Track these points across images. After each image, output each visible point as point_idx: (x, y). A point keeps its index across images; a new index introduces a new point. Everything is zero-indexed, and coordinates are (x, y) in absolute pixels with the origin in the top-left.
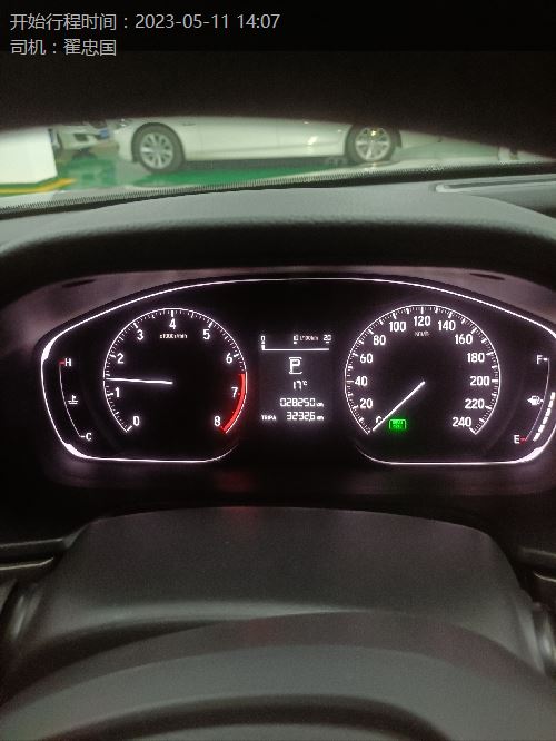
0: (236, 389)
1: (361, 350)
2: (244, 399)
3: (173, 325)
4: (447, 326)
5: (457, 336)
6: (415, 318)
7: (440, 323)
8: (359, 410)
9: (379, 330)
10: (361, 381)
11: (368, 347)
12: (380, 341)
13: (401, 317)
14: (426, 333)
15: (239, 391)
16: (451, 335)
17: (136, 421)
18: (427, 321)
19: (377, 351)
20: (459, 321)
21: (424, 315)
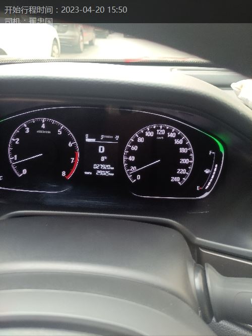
0: (73, 159)
2: (77, 163)
3: (43, 126)
4: (172, 135)
5: (175, 140)
6: (158, 131)
7: (169, 133)
11: (135, 143)
12: (141, 140)
13: (151, 130)
14: (162, 138)
15: (75, 160)
17: (25, 171)
18: (163, 132)
19: (139, 144)
20: (177, 133)
21: (162, 129)
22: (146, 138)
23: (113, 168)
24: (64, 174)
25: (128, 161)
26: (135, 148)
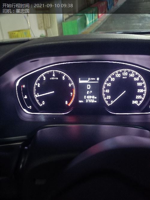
0: (72, 93)
1: (108, 82)
2: (74, 96)
3: (54, 75)
4: (132, 75)
5: (134, 78)
6: (123, 73)
7: (130, 74)
8: (106, 99)
9: (113, 77)
10: (108, 91)
11: (109, 81)
12: (113, 79)
13: (119, 73)
14: (126, 77)
15: (73, 94)
16: (132, 78)
17: (43, 103)
18: (126, 74)
19: (112, 82)
20: (135, 74)
21: (125, 72)
22: (116, 78)
23: (96, 98)
24: (66, 103)
25: (105, 93)
26: (109, 85)
